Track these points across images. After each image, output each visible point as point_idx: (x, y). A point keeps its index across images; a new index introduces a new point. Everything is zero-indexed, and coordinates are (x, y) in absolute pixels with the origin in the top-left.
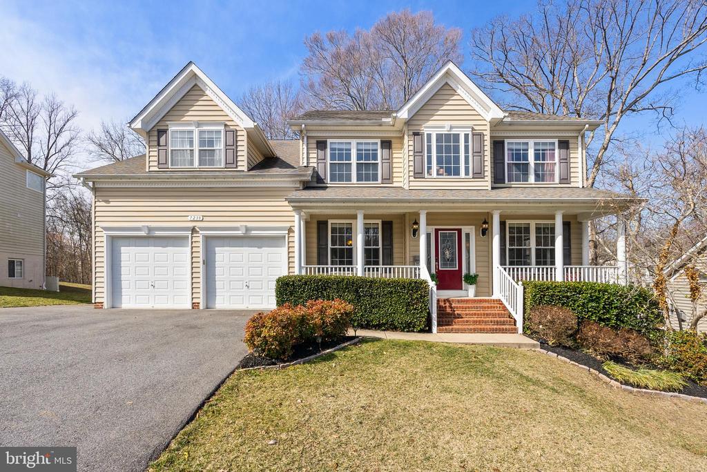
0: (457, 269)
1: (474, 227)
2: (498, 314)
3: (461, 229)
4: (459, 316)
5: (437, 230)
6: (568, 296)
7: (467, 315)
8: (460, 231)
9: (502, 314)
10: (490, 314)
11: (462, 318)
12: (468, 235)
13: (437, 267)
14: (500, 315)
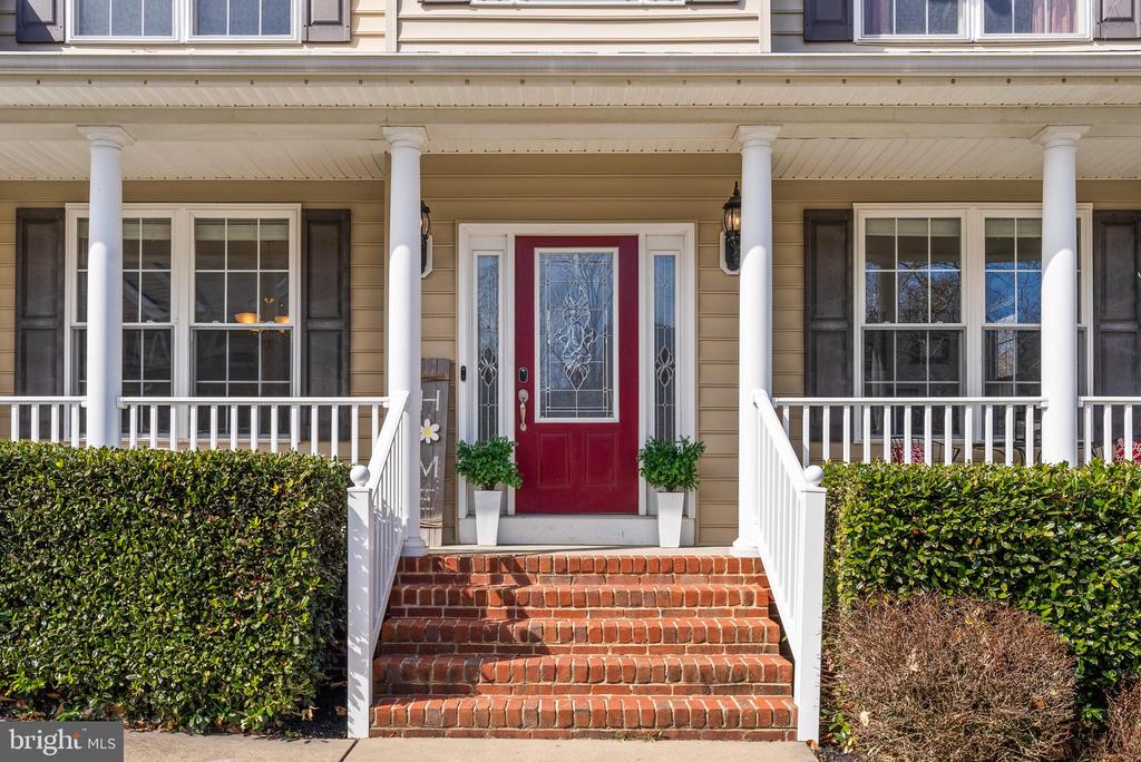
0: (616, 418)
1: (689, 228)
2: (728, 632)
3: (634, 239)
4: (532, 645)
5: (525, 246)
6: (1045, 541)
7: (568, 635)
8: (628, 246)
9: (743, 633)
10: (684, 634)
11: (544, 651)
12: (666, 264)
13: (524, 412)
14: (737, 640)
